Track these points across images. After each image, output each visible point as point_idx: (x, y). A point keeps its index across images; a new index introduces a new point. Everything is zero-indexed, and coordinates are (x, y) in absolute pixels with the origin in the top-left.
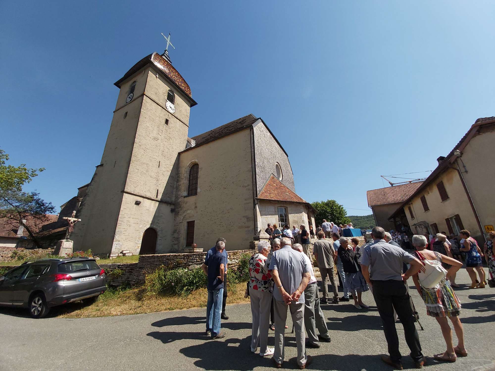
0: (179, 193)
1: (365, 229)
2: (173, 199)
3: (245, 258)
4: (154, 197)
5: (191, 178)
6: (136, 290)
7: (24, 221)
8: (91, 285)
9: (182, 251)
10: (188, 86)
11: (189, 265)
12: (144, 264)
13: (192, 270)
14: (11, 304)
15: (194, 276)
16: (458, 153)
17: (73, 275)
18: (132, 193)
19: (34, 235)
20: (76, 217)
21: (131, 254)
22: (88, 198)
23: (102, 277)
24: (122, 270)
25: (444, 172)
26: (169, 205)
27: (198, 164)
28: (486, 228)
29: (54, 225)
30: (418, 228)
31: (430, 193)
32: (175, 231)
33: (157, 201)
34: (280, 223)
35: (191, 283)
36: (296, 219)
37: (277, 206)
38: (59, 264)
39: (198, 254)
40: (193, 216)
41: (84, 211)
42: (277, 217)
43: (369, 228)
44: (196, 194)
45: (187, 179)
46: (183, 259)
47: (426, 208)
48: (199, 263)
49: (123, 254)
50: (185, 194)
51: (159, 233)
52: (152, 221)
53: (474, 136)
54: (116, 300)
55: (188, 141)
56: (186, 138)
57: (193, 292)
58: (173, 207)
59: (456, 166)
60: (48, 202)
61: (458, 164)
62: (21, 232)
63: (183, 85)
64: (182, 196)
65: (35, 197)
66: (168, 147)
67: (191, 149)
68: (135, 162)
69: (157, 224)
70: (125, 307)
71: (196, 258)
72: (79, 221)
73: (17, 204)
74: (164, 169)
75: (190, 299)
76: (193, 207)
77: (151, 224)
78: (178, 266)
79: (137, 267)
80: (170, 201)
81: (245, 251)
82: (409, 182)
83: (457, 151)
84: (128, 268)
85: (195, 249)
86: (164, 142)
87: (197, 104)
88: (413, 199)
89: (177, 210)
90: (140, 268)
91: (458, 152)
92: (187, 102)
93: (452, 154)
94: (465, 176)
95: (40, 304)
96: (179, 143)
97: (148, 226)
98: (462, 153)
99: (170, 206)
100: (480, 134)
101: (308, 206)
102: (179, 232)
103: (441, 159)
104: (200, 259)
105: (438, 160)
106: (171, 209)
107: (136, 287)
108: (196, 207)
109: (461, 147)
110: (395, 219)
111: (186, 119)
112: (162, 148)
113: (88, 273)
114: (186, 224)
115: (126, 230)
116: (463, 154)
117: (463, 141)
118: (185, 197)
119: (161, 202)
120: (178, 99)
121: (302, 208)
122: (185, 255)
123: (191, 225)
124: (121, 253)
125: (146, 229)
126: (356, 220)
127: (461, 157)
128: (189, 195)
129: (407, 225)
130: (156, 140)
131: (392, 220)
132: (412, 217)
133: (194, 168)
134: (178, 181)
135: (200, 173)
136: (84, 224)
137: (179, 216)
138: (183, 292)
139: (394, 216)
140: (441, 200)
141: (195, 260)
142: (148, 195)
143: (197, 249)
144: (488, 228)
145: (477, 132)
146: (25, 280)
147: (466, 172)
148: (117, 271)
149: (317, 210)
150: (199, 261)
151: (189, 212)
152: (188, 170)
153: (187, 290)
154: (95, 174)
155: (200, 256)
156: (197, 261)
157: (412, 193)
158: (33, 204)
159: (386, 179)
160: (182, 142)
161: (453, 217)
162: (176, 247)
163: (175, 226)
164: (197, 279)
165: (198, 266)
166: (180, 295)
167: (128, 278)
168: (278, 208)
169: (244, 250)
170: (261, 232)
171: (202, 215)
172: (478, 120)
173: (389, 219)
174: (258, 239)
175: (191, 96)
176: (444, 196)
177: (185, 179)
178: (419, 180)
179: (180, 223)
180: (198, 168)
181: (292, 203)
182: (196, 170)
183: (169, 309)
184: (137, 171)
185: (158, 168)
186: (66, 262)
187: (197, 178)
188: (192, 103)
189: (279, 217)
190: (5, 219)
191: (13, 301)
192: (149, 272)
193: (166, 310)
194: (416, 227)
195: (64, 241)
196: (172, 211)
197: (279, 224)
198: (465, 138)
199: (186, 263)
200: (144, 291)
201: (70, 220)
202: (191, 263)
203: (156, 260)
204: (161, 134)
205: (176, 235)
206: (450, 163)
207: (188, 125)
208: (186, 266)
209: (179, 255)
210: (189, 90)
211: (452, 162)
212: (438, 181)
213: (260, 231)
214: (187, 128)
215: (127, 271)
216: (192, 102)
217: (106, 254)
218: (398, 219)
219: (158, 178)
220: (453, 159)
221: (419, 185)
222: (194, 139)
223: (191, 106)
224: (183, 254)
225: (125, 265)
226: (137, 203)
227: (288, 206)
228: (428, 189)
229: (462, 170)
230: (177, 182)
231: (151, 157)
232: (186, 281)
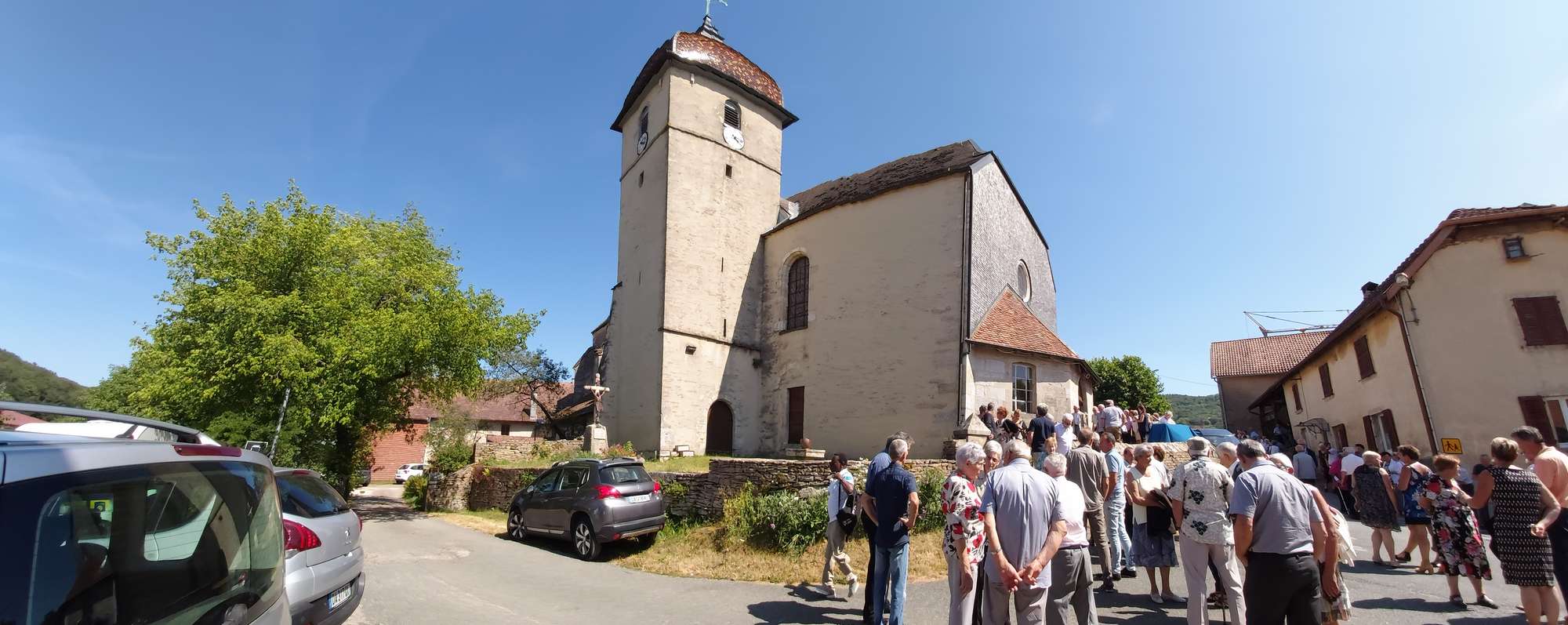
0: (769, 325)
1: (1199, 425)
2: (757, 339)
3: (930, 479)
4: (719, 336)
5: (793, 291)
6: (712, 529)
7: (536, 395)
8: (644, 512)
9: (782, 453)
10: (773, 81)
11: (800, 488)
12: (718, 476)
13: (807, 499)
14: (547, 531)
15: (810, 511)
16: (1405, 280)
17: (622, 489)
18: (677, 329)
19: (552, 417)
20: (602, 384)
21: (692, 454)
22: (611, 349)
23: (658, 498)
24: (684, 485)
25: (1373, 316)
26: (748, 351)
27: (808, 259)
28: (1445, 443)
29: (569, 401)
30: (1308, 433)
31: (1339, 359)
32: (765, 410)
33: (726, 343)
34: (1016, 400)
35: (806, 528)
36: (1052, 395)
37: (1011, 360)
38: (599, 468)
39: (818, 464)
40: (801, 376)
41: (610, 371)
42: (1008, 387)
43: (1208, 424)
44: (804, 325)
45: (783, 293)
46: (787, 473)
47: (1328, 391)
48: (819, 483)
49: (678, 452)
50: (781, 325)
51: (735, 412)
52: (721, 387)
53: (1443, 246)
54: (682, 544)
55: (781, 208)
56: (778, 199)
57: (811, 549)
58: (757, 355)
59: (1396, 306)
60: (558, 363)
61: (1401, 304)
62: (535, 415)
63: (759, 82)
64: (775, 332)
65: (542, 357)
66: (736, 225)
67: (790, 223)
68: (674, 268)
69: (731, 393)
70: (698, 560)
71: (812, 471)
72: (606, 392)
73: (524, 371)
74: (733, 275)
75: (806, 564)
76: (800, 356)
77: (720, 392)
78: (777, 488)
79: (706, 481)
80: (749, 344)
81: (930, 463)
82: (1301, 330)
83: (1402, 275)
84: (693, 483)
85: (807, 450)
86: (727, 216)
87: (798, 119)
88: (1304, 368)
89: (766, 362)
90: (714, 484)
91: (1403, 278)
92: (774, 119)
93: (1391, 280)
94: (1412, 329)
95: (588, 537)
96: (761, 212)
97: (715, 398)
98: (1411, 281)
99: (750, 353)
100: (1456, 242)
101: (1081, 367)
102: (773, 410)
103: (1369, 288)
104: (821, 476)
105: (1364, 289)
106: (754, 360)
107: (711, 521)
108: (806, 356)
109: (1412, 268)
110: (1262, 410)
111: (775, 159)
112: (724, 231)
113: (638, 488)
114: (785, 395)
115: (676, 405)
116: (1414, 282)
117: (1417, 256)
118: (782, 333)
119: (734, 345)
120: (750, 116)
121: (1067, 369)
122: (791, 464)
123: (796, 396)
124: (674, 450)
125: (711, 402)
126: (1182, 403)
127: (1409, 288)
128: (790, 328)
129: (1285, 423)
130: (711, 215)
131: (1257, 410)
132: (1299, 407)
133: (799, 266)
134: (764, 299)
135: (814, 279)
136: (613, 396)
137: (771, 375)
138: (791, 546)
139: (1263, 402)
140: (1358, 376)
141: (812, 478)
142: (708, 332)
143: (812, 450)
144: (1449, 445)
145: (1450, 239)
146: (559, 494)
147: (1416, 321)
148: (677, 487)
149: (1100, 376)
150: (820, 479)
151: (791, 366)
152: (785, 271)
153: (800, 542)
154: (614, 303)
155: (823, 469)
156: (815, 480)
157: (1303, 356)
158: (542, 366)
159: (1254, 321)
160: (767, 211)
161: (1380, 413)
162: (769, 443)
163: (763, 397)
164: (818, 521)
165: (818, 491)
166: (785, 552)
167: (695, 503)
168: (1014, 367)
169: (928, 461)
170: (973, 420)
171: (820, 374)
172: (1455, 214)
173: (1251, 407)
174: (963, 435)
175: (782, 104)
176: (1367, 369)
177: (779, 291)
178: (1322, 327)
179: (775, 391)
180: (807, 266)
181: (1046, 357)
182: (803, 271)
183: (769, 579)
184: (678, 284)
185: (721, 273)
186: (608, 465)
187: (805, 290)
188: (785, 119)
189: (1014, 387)
190: (515, 394)
191: (548, 526)
192: (730, 493)
193: (763, 579)
194: (1303, 430)
195: (593, 426)
196: (757, 364)
197: (1014, 402)
198: (1423, 247)
199: (793, 483)
200: (723, 532)
201: (595, 391)
202: (802, 484)
203: (738, 470)
204: (719, 200)
205: (767, 418)
206: (1386, 299)
207: (779, 170)
208: (793, 488)
209: (780, 464)
210: (775, 90)
211: (1390, 297)
212: (1357, 336)
213: (970, 417)
214: (777, 179)
215: (692, 488)
216: (786, 117)
217: (653, 453)
218: (1268, 409)
219: (724, 294)
220: (1391, 292)
221: (1322, 339)
222: (793, 199)
223: (784, 126)
224: (787, 461)
225: (687, 476)
226: (690, 350)
227: (1037, 363)
228: (1336, 350)
229: (1409, 316)
230: (763, 301)
231: (702, 251)
232: (797, 522)
